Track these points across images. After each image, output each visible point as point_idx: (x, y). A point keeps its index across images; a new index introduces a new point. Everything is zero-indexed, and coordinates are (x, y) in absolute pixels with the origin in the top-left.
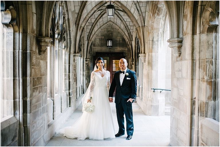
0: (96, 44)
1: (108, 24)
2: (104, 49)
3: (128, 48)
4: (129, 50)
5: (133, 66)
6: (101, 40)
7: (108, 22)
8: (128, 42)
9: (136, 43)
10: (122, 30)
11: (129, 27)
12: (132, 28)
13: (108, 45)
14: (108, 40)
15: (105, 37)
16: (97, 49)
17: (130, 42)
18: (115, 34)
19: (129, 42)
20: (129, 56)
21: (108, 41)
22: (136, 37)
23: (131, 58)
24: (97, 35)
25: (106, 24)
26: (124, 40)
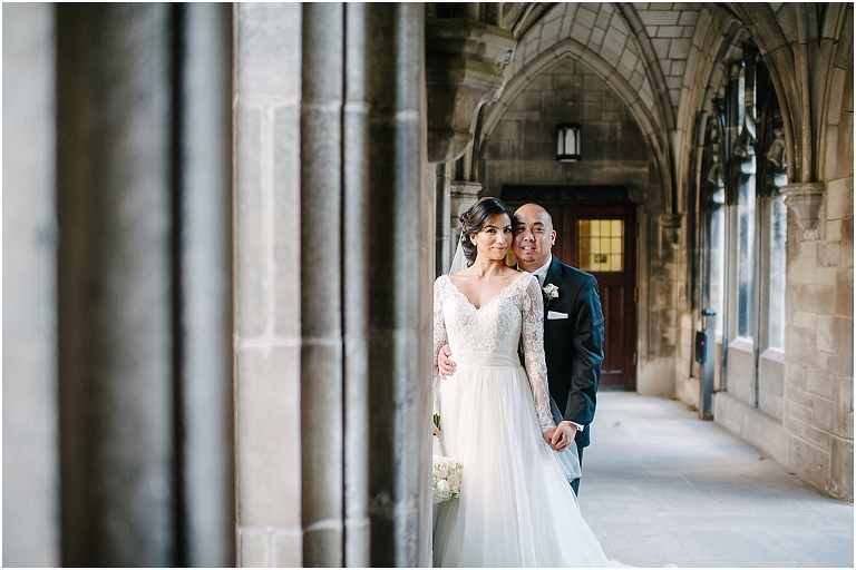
0: (505, 146)
1: (558, 52)
2: (541, 170)
3: (651, 167)
4: (656, 173)
5: (675, 246)
6: (526, 126)
7: (559, 43)
8: (653, 137)
9: (698, 141)
10: (626, 82)
11: (665, 64)
12: (677, 69)
13: (560, 152)
14: (563, 126)
15: (544, 114)
16: (510, 170)
17: (665, 136)
18: (589, 100)
19: (658, 137)
20: (658, 203)
21: (561, 134)
22: (703, 111)
23: (669, 210)
24: (509, 107)
25: (551, 56)
26: (631, 127)
